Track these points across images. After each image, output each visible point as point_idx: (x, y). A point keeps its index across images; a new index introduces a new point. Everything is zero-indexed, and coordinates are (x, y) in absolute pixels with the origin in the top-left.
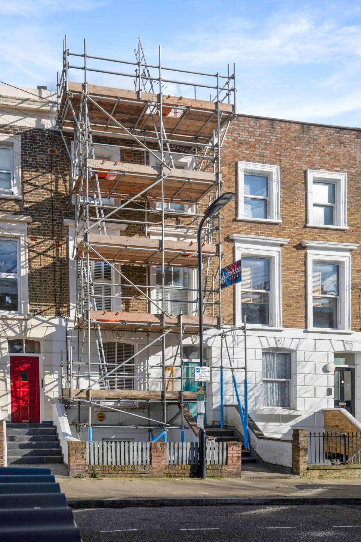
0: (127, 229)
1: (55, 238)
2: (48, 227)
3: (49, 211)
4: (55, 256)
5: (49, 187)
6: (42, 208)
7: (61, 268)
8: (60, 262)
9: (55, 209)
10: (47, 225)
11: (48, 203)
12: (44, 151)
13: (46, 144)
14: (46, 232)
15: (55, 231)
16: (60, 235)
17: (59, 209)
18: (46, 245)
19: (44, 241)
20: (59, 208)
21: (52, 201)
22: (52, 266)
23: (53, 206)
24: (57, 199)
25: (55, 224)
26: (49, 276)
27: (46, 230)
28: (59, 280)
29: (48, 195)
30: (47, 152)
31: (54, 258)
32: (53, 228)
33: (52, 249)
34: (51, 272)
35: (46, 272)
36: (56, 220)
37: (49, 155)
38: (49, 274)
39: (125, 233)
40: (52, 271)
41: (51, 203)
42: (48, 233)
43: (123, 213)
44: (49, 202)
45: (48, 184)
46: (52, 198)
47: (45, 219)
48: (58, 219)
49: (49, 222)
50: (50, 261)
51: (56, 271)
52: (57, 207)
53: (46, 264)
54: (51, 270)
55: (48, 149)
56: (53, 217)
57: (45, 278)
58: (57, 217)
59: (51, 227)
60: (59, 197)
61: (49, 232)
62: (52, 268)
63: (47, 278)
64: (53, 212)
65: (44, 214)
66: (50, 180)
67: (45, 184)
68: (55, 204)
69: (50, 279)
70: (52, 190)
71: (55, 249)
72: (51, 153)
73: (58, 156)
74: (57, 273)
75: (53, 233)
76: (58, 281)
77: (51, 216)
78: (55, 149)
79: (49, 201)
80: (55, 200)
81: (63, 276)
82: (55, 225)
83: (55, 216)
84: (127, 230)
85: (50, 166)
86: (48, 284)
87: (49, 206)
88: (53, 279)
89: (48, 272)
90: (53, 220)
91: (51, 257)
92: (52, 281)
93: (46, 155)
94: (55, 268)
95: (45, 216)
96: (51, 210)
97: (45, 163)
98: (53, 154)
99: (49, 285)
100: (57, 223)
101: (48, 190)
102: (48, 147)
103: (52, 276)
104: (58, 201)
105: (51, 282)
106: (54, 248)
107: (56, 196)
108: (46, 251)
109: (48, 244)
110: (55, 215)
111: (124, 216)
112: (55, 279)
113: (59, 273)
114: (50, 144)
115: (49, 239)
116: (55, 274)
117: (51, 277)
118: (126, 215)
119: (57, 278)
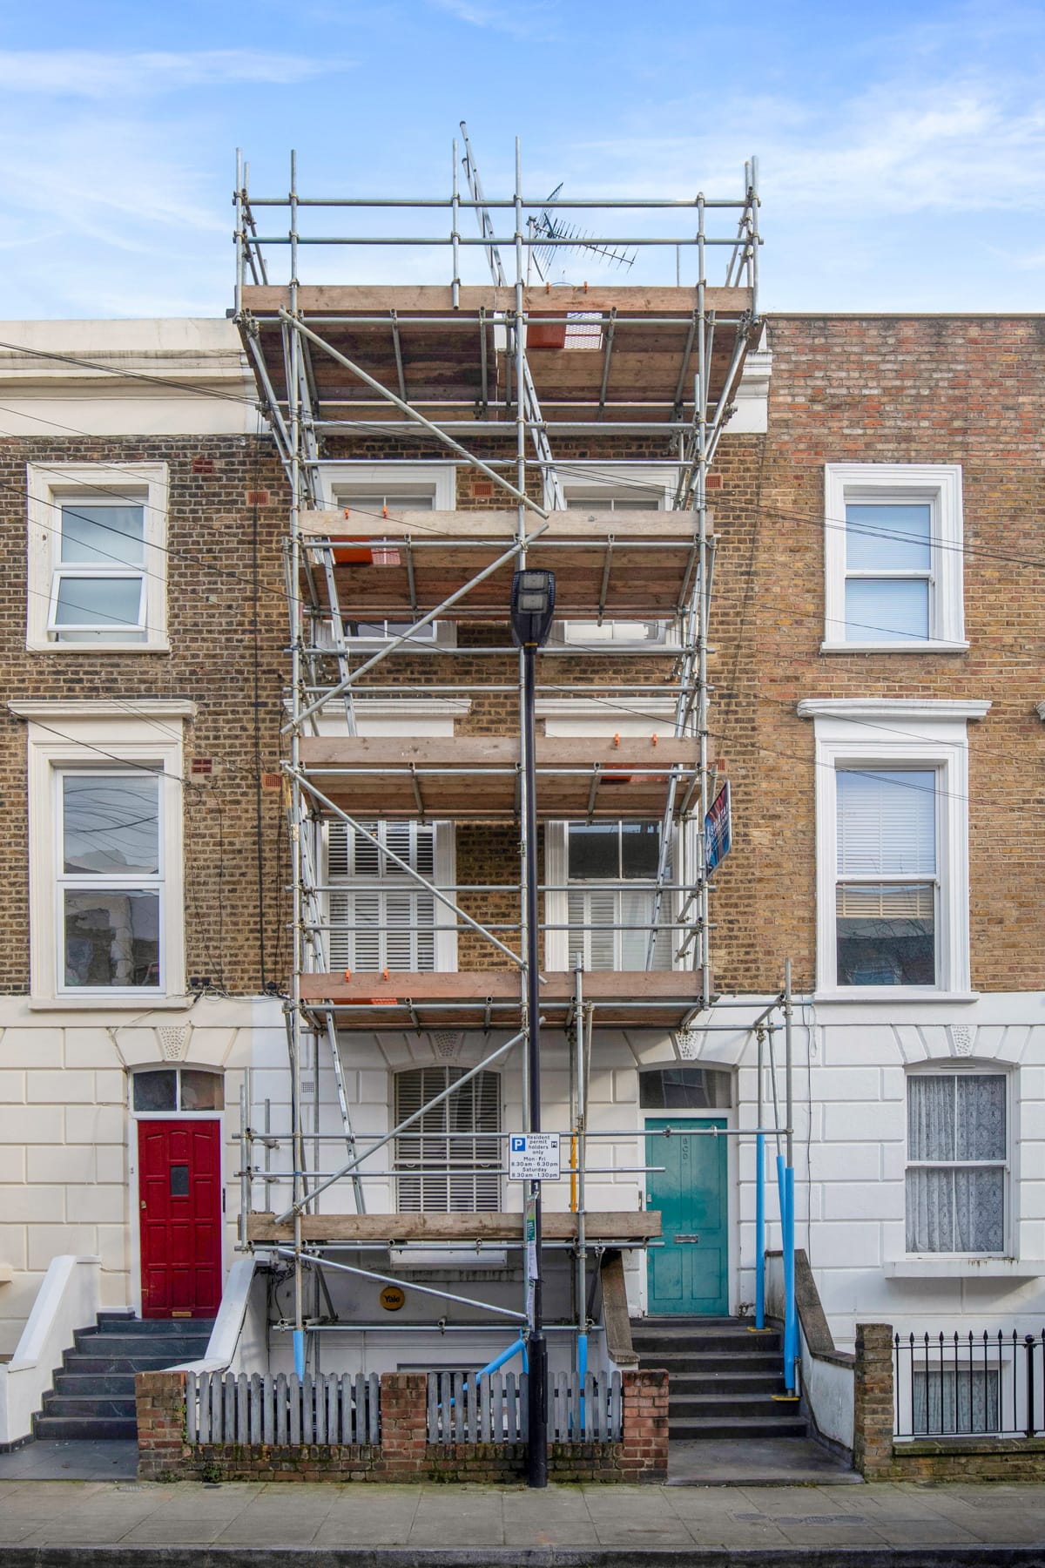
0: (474, 713)
1: (263, 757)
2: (244, 729)
3: (246, 680)
4: (262, 813)
5: (246, 606)
6: (227, 672)
7: (279, 850)
8: (275, 832)
9: (264, 672)
10: (240, 720)
11: (242, 657)
12: (235, 502)
13: (240, 480)
14: (237, 742)
15: (263, 737)
16: (277, 749)
17: (274, 672)
18: (237, 780)
20: (275, 667)
21: (256, 648)
22: (254, 843)
23: (257, 665)
24: (268, 640)
25: (262, 716)
26: (243, 875)
27: (237, 737)
28: (273, 886)
30: (243, 503)
31: (259, 818)
32: (257, 729)
33: (253, 793)
34: (249, 862)
35: (234, 862)
36: (265, 704)
37: (249, 510)
38: (244, 870)
39: (469, 727)
40: (253, 859)
41: (251, 655)
42: (242, 745)
43: (465, 664)
44: (248, 652)
45: (244, 598)
46: (255, 639)
47: (235, 704)
48: (270, 701)
49: (245, 713)
50: (248, 830)
51: (265, 859)
52: (269, 664)
53: (236, 840)
54: (250, 855)
55: (247, 493)
56: (257, 697)
57: (234, 883)
58: (268, 697)
59: (251, 726)
60: (275, 634)
61: (244, 741)
62: (253, 851)
63: (239, 882)
64: (257, 680)
65: (232, 688)
66: (250, 587)
67: (238, 600)
68: (262, 656)
69: (247, 883)
70: (255, 615)
71: (262, 792)
72: (252, 506)
73: (275, 510)
74: (268, 863)
75: (256, 744)
76: (269, 890)
77: (253, 693)
78: (265, 490)
79: (247, 648)
80: (265, 644)
81: (283, 871)
82: (264, 720)
83: (265, 693)
84: (476, 718)
85: (250, 543)
86: (241, 898)
87: (246, 664)
88: (255, 883)
89: (242, 863)
90: (256, 705)
91: (251, 818)
92: (253, 891)
93: (239, 511)
94: (260, 851)
95: (234, 696)
96: (252, 676)
97: (235, 535)
98: (259, 505)
99: (245, 903)
100: (268, 713)
101: (244, 615)
102: (244, 487)
103: (252, 874)
104: (272, 648)
105: (248, 893)
106: (259, 789)
107: (267, 631)
108: (236, 800)
109: (243, 777)
110: (264, 688)
111: (467, 673)
112: (261, 883)
113: (274, 863)
114: (251, 479)
116: (261, 867)
117: (249, 878)
118: (474, 668)
119: (268, 880)
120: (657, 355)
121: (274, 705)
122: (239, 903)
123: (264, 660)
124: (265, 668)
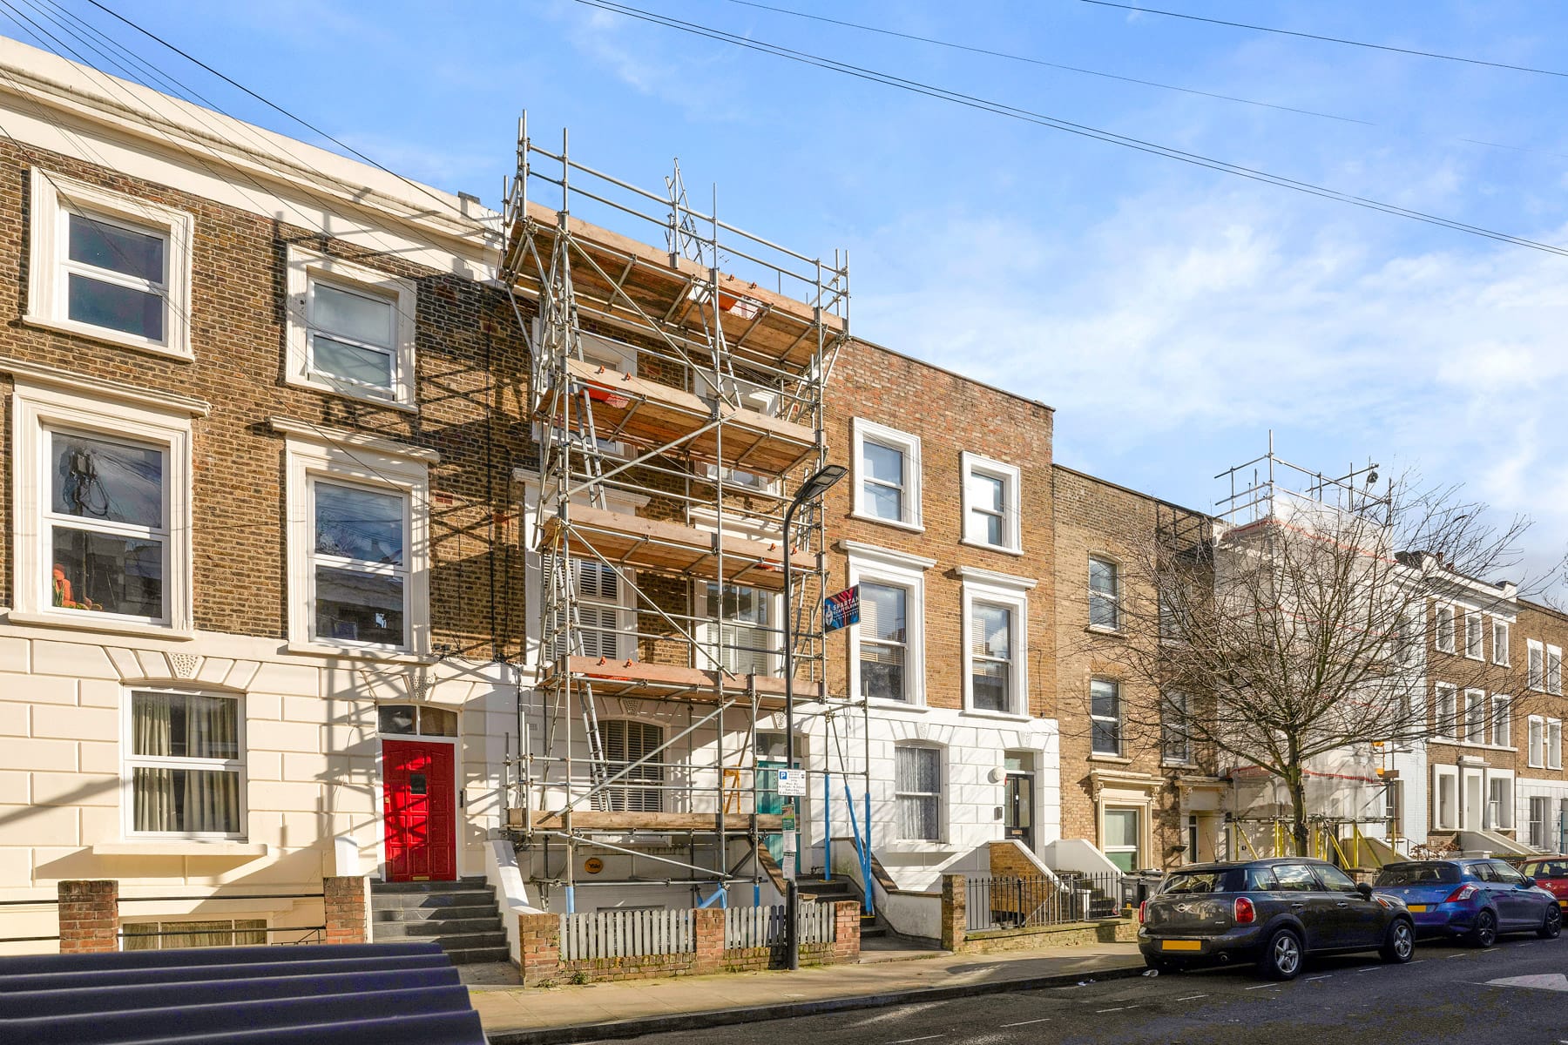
0: (649, 505)
1: (494, 503)
2: (478, 480)
3: (481, 448)
4: (493, 539)
5: (481, 398)
6: (465, 438)
7: (507, 567)
8: (504, 554)
9: (495, 445)
10: (476, 474)
11: (477, 431)
13: (476, 312)
14: (473, 487)
15: (494, 488)
16: (505, 499)
17: (503, 447)
18: (473, 514)
19: (468, 506)
20: (504, 444)
21: (489, 428)
22: (487, 558)
23: (489, 439)
24: (498, 424)
25: (493, 474)
26: (478, 578)
27: (473, 484)
28: (502, 590)
29: (479, 415)
30: (478, 328)
31: (491, 543)
32: (489, 482)
33: (486, 525)
34: (483, 569)
35: (471, 569)
36: (497, 467)
37: (483, 334)
38: (478, 575)
40: (485, 567)
41: (484, 432)
42: (478, 491)
43: (642, 474)
44: (482, 429)
45: (478, 391)
46: (488, 421)
47: (472, 462)
48: (500, 466)
49: (480, 469)
50: (482, 549)
51: (496, 571)
52: (499, 441)
53: (473, 554)
55: (481, 322)
56: (489, 460)
57: (470, 583)
58: (498, 462)
59: (484, 479)
60: (504, 422)
61: (479, 488)
62: (487, 564)
63: (475, 584)
64: (489, 449)
65: (468, 450)
66: (484, 386)
67: (473, 392)
68: (493, 434)
69: (481, 584)
70: (488, 406)
71: (493, 525)
72: (486, 332)
74: (498, 574)
75: (489, 493)
76: (499, 592)
77: (486, 458)
78: (496, 325)
79: (481, 426)
80: (496, 427)
81: (511, 581)
82: (495, 478)
83: (496, 460)
84: (650, 508)
85: (483, 356)
86: (476, 594)
87: (481, 437)
88: (487, 586)
89: (477, 570)
90: (489, 466)
91: (485, 541)
92: (486, 591)
93: (475, 332)
94: (492, 565)
95: (471, 456)
96: (485, 446)
97: (472, 347)
98: (491, 333)
99: (479, 597)
100: (498, 473)
101: (479, 403)
102: (479, 318)
103: (485, 579)
104: (500, 430)
105: (482, 591)
106: (491, 523)
107: (497, 418)
108: (471, 528)
109: (477, 513)
110: (495, 457)
112: (492, 586)
113: (503, 575)
114: (486, 314)
115: (481, 503)
116: (492, 576)
117: (483, 581)
119: (497, 585)
120: (783, 334)
121: (503, 469)
122: (475, 598)
123: (496, 437)
124: (495, 442)
